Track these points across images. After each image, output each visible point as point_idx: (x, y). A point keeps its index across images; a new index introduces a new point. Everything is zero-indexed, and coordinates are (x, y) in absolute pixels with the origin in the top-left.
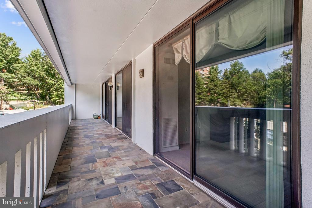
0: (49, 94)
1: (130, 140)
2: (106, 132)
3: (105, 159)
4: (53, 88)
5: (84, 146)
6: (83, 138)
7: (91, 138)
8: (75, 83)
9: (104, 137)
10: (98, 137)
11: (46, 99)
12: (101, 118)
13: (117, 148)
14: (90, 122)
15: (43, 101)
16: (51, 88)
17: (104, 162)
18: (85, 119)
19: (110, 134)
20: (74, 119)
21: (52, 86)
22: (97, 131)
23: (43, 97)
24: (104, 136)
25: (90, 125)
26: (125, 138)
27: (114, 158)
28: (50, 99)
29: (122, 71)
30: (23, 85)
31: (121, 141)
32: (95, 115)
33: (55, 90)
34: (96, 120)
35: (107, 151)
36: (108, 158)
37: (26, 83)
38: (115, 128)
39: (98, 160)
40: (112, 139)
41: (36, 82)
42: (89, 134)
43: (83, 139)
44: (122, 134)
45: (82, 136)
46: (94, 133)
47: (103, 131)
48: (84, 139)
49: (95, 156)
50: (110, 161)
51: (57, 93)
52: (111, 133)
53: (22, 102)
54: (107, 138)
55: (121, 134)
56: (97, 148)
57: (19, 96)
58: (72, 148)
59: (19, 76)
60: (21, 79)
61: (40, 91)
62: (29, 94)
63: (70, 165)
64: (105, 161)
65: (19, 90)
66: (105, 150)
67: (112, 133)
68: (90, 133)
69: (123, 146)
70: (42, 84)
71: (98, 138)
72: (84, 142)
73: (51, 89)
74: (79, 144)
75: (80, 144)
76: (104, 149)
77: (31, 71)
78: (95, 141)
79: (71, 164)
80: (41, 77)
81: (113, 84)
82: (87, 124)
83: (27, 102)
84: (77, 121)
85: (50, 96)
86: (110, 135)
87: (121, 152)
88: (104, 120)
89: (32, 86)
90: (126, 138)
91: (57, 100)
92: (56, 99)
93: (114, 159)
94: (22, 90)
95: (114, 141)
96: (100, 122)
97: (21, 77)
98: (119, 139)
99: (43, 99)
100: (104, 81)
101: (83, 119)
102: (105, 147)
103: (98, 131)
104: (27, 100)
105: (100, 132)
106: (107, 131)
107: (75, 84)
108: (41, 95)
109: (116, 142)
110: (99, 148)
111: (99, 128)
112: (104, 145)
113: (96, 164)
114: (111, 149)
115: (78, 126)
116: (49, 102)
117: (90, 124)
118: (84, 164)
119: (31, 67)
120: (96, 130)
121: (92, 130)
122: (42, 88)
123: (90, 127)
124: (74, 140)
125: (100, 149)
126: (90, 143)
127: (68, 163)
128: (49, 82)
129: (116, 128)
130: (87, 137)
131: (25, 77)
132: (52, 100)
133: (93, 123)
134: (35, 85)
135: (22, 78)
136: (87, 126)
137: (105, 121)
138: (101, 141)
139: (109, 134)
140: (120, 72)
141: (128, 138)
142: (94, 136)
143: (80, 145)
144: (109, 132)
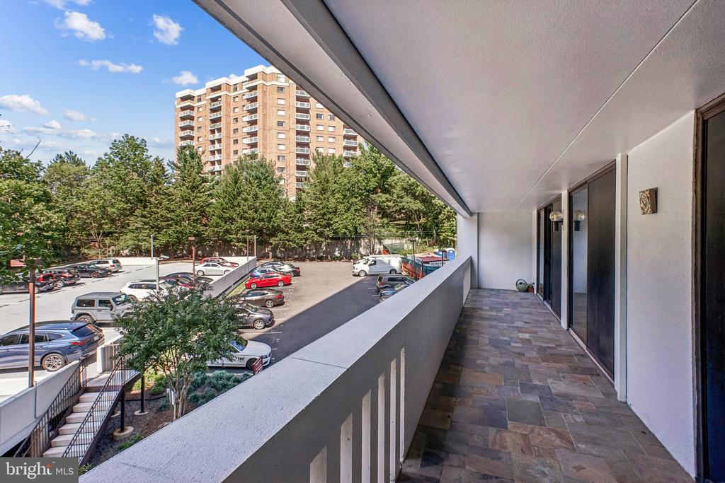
0: (437, 226)
1: (611, 383)
2: (542, 339)
3: (530, 427)
4: (442, 215)
5: (487, 369)
6: (486, 344)
7: (503, 351)
8: (478, 211)
9: (535, 354)
10: (521, 351)
11: (432, 235)
12: (535, 292)
13: (564, 402)
14: (507, 301)
15: (426, 240)
16: (440, 213)
17: (524, 436)
18: (499, 290)
19: (553, 348)
20: (477, 286)
21: (441, 211)
22: (519, 332)
23: (426, 232)
24: (536, 349)
25: (507, 310)
26: (593, 372)
27: (553, 434)
28: (438, 235)
29: (587, 184)
30: (399, 211)
31: (581, 380)
32: (521, 283)
33: (447, 217)
34: (524, 295)
35: (537, 403)
36: (537, 429)
37: (403, 208)
38: (568, 330)
39: (510, 424)
40: (555, 365)
41: (417, 205)
42: (501, 338)
43: (485, 348)
44: (587, 356)
45: (485, 339)
46: (513, 335)
47: (536, 332)
48: (488, 348)
49: (505, 410)
50: (540, 438)
51: (449, 223)
52: (553, 346)
53: (399, 241)
54: (543, 361)
55: (582, 356)
56: (515, 384)
57: (394, 230)
58: (460, 368)
59: (395, 196)
60: (397, 202)
61: (423, 220)
62: (408, 227)
63: (451, 414)
64: (526, 435)
65: (395, 219)
66: (532, 398)
67: (558, 346)
68: (504, 336)
69: (586, 399)
70: (425, 207)
71: (521, 355)
72: (487, 359)
73: (440, 217)
74: (475, 360)
75: (479, 362)
76: (530, 393)
77: (410, 186)
78: (511, 360)
79: (453, 412)
80: (425, 195)
81: (565, 216)
82: (500, 304)
83: (404, 241)
84: (480, 293)
85: (437, 230)
86: (551, 351)
87: (575, 420)
88: (542, 299)
89: (412, 212)
90: (598, 371)
91: (450, 238)
92: (448, 236)
93: (553, 437)
94: (399, 220)
95: (561, 375)
96: (532, 304)
97: (398, 198)
98: (575, 370)
99: (428, 235)
100: (543, 205)
101: (493, 290)
102: (535, 387)
103: (522, 332)
104: (404, 237)
105: (527, 336)
106: (544, 335)
107: (478, 214)
108: (424, 227)
109: (564, 377)
110: (519, 388)
111: (526, 323)
112: (531, 381)
113: (505, 434)
114: (548, 397)
115: (481, 309)
116: (437, 241)
117: (507, 305)
118: (480, 424)
119: (410, 180)
120: (518, 327)
121: (509, 326)
122: (425, 214)
123: (507, 315)
124: (469, 346)
125: (520, 392)
126: (500, 364)
127: (449, 408)
128: (437, 203)
129: (571, 330)
130: (496, 344)
131: (402, 197)
132: (441, 237)
133: (515, 305)
134: (415, 211)
135: (399, 200)
136: (500, 310)
137: (545, 302)
138: (527, 366)
139: (549, 345)
140: (583, 187)
141: (604, 375)
142: (512, 344)
143: (479, 366)
144: (551, 340)
